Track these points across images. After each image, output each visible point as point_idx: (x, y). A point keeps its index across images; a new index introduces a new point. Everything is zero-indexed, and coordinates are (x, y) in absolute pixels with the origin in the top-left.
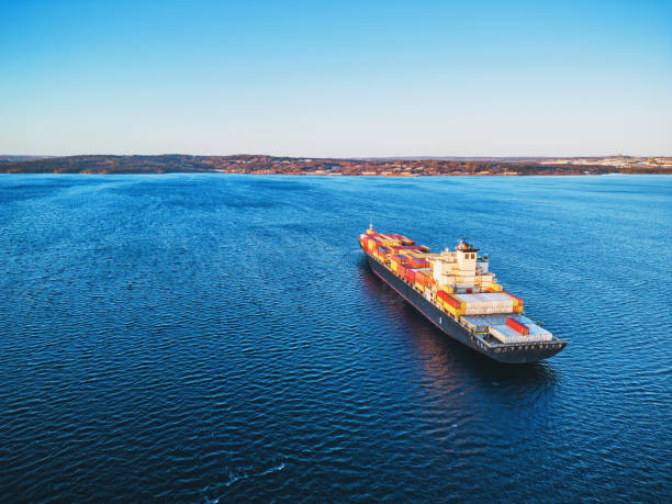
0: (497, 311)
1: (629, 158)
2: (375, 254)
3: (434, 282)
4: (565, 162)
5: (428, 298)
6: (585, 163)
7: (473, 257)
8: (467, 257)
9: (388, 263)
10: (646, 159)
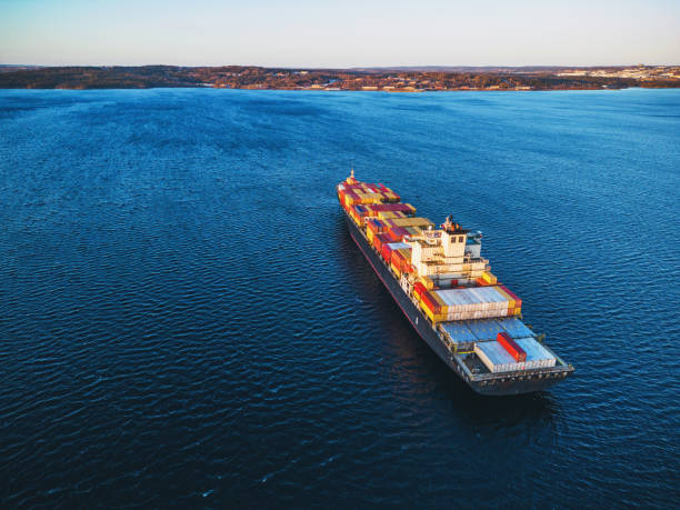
0: (487, 314)
1: (651, 68)
2: (351, 213)
3: (411, 270)
4: (582, 73)
5: (405, 288)
6: (603, 74)
7: (461, 240)
8: (453, 241)
9: (364, 228)
10: (668, 69)
